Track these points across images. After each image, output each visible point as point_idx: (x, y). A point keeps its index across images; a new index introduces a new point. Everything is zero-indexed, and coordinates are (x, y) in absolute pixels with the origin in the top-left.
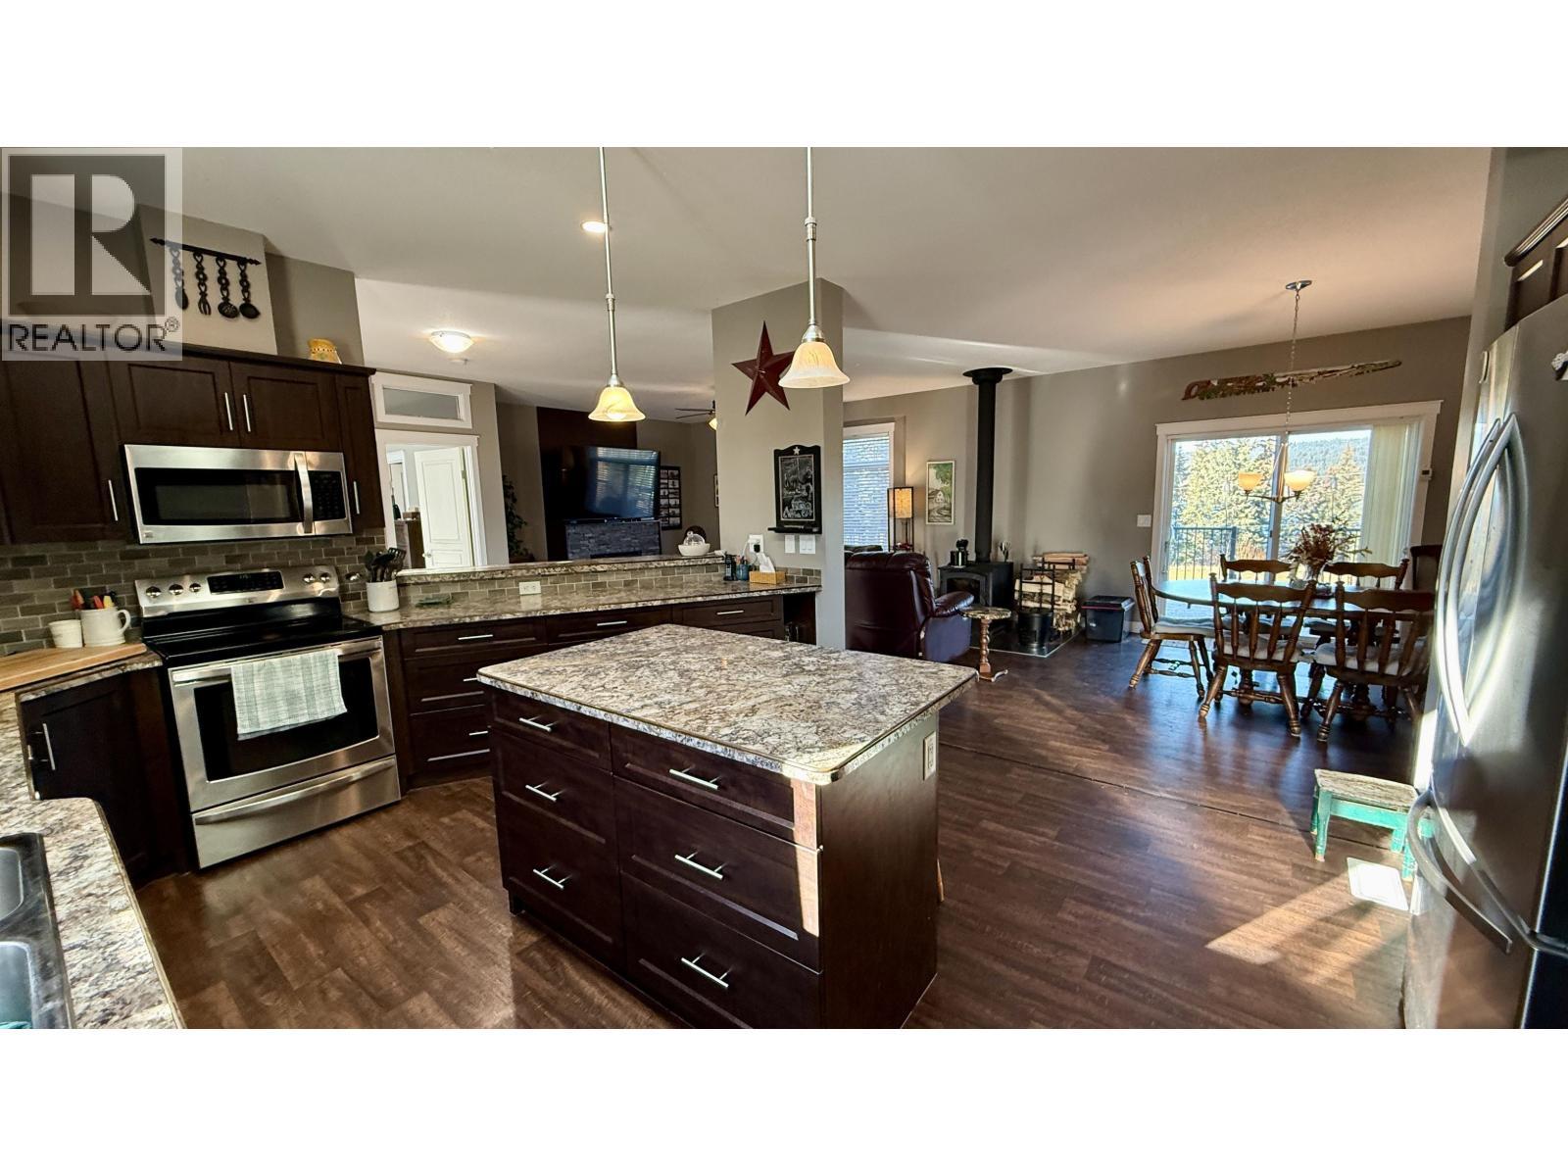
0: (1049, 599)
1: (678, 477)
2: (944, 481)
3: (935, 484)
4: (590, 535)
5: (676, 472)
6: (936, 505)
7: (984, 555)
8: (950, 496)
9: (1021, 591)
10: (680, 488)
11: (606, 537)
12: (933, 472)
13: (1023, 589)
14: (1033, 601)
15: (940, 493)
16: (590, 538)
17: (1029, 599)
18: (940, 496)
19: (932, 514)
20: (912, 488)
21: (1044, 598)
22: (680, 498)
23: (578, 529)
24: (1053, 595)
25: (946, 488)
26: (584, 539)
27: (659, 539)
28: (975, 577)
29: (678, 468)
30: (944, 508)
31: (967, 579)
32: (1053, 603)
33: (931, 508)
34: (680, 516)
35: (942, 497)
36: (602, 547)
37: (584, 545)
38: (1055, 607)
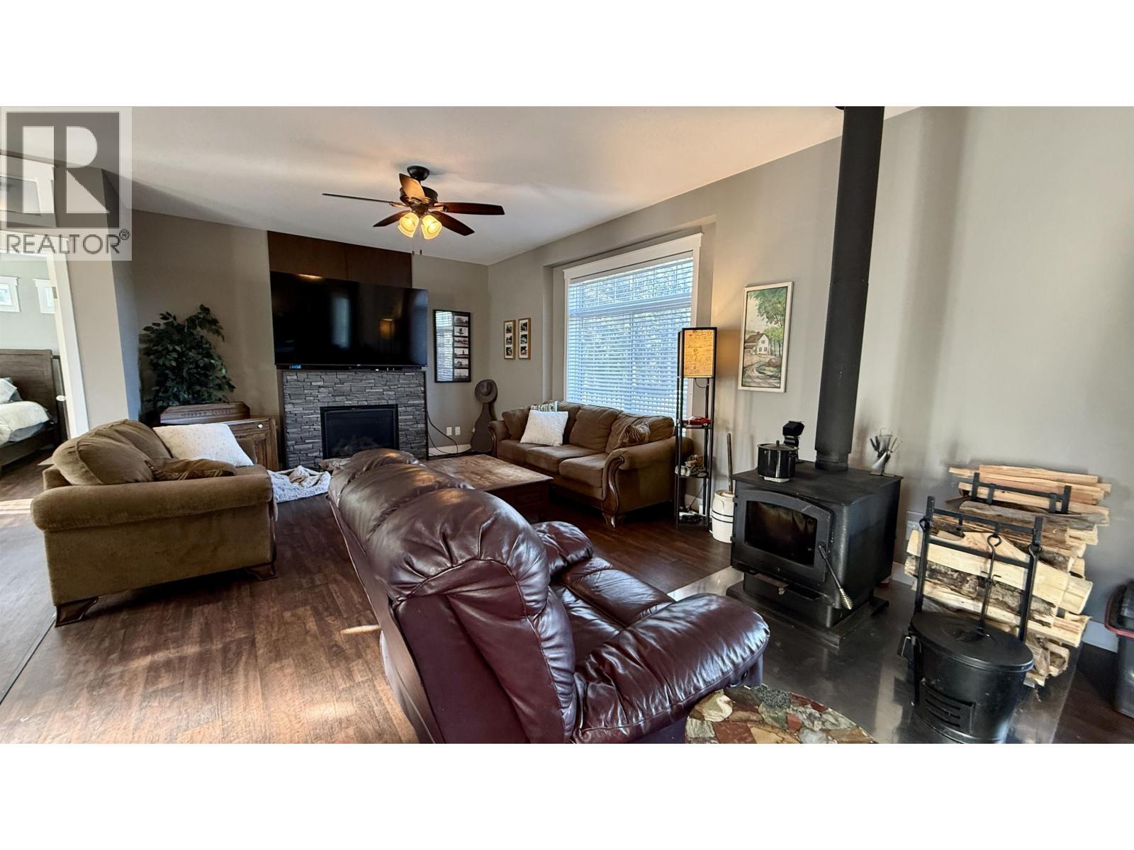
0: (1014, 602)
1: (469, 325)
2: (770, 318)
3: (757, 323)
4: (321, 383)
5: (465, 319)
6: (755, 359)
7: (834, 457)
8: (780, 344)
9: (922, 560)
10: (469, 337)
11: (346, 386)
12: (754, 303)
13: (930, 558)
14: (958, 591)
15: (764, 338)
16: (320, 387)
17: (947, 585)
18: (764, 344)
19: (748, 373)
20: (715, 329)
21: (995, 593)
22: (469, 348)
23: (303, 375)
24: (1026, 595)
25: (774, 330)
26: (311, 387)
27: (425, 392)
28: (806, 508)
29: (468, 315)
30: (769, 364)
31: (788, 510)
32: (1024, 611)
33: (747, 363)
34: (469, 367)
35: (766, 345)
36: (337, 399)
37: (311, 395)
38: (1031, 625)
